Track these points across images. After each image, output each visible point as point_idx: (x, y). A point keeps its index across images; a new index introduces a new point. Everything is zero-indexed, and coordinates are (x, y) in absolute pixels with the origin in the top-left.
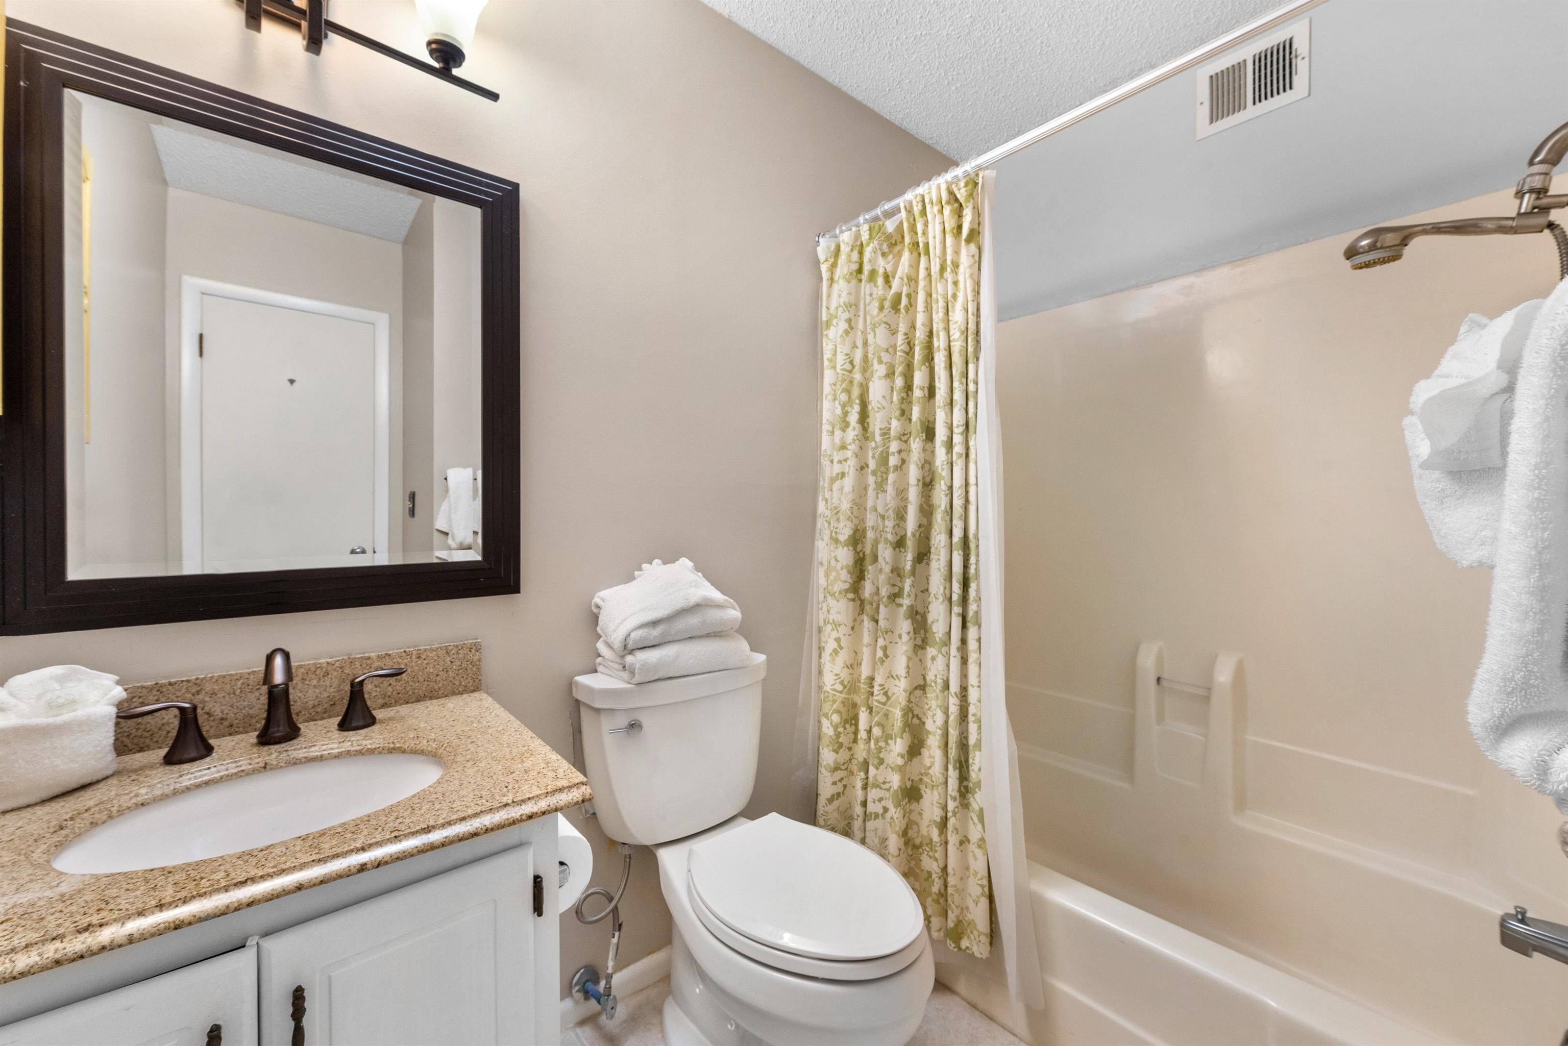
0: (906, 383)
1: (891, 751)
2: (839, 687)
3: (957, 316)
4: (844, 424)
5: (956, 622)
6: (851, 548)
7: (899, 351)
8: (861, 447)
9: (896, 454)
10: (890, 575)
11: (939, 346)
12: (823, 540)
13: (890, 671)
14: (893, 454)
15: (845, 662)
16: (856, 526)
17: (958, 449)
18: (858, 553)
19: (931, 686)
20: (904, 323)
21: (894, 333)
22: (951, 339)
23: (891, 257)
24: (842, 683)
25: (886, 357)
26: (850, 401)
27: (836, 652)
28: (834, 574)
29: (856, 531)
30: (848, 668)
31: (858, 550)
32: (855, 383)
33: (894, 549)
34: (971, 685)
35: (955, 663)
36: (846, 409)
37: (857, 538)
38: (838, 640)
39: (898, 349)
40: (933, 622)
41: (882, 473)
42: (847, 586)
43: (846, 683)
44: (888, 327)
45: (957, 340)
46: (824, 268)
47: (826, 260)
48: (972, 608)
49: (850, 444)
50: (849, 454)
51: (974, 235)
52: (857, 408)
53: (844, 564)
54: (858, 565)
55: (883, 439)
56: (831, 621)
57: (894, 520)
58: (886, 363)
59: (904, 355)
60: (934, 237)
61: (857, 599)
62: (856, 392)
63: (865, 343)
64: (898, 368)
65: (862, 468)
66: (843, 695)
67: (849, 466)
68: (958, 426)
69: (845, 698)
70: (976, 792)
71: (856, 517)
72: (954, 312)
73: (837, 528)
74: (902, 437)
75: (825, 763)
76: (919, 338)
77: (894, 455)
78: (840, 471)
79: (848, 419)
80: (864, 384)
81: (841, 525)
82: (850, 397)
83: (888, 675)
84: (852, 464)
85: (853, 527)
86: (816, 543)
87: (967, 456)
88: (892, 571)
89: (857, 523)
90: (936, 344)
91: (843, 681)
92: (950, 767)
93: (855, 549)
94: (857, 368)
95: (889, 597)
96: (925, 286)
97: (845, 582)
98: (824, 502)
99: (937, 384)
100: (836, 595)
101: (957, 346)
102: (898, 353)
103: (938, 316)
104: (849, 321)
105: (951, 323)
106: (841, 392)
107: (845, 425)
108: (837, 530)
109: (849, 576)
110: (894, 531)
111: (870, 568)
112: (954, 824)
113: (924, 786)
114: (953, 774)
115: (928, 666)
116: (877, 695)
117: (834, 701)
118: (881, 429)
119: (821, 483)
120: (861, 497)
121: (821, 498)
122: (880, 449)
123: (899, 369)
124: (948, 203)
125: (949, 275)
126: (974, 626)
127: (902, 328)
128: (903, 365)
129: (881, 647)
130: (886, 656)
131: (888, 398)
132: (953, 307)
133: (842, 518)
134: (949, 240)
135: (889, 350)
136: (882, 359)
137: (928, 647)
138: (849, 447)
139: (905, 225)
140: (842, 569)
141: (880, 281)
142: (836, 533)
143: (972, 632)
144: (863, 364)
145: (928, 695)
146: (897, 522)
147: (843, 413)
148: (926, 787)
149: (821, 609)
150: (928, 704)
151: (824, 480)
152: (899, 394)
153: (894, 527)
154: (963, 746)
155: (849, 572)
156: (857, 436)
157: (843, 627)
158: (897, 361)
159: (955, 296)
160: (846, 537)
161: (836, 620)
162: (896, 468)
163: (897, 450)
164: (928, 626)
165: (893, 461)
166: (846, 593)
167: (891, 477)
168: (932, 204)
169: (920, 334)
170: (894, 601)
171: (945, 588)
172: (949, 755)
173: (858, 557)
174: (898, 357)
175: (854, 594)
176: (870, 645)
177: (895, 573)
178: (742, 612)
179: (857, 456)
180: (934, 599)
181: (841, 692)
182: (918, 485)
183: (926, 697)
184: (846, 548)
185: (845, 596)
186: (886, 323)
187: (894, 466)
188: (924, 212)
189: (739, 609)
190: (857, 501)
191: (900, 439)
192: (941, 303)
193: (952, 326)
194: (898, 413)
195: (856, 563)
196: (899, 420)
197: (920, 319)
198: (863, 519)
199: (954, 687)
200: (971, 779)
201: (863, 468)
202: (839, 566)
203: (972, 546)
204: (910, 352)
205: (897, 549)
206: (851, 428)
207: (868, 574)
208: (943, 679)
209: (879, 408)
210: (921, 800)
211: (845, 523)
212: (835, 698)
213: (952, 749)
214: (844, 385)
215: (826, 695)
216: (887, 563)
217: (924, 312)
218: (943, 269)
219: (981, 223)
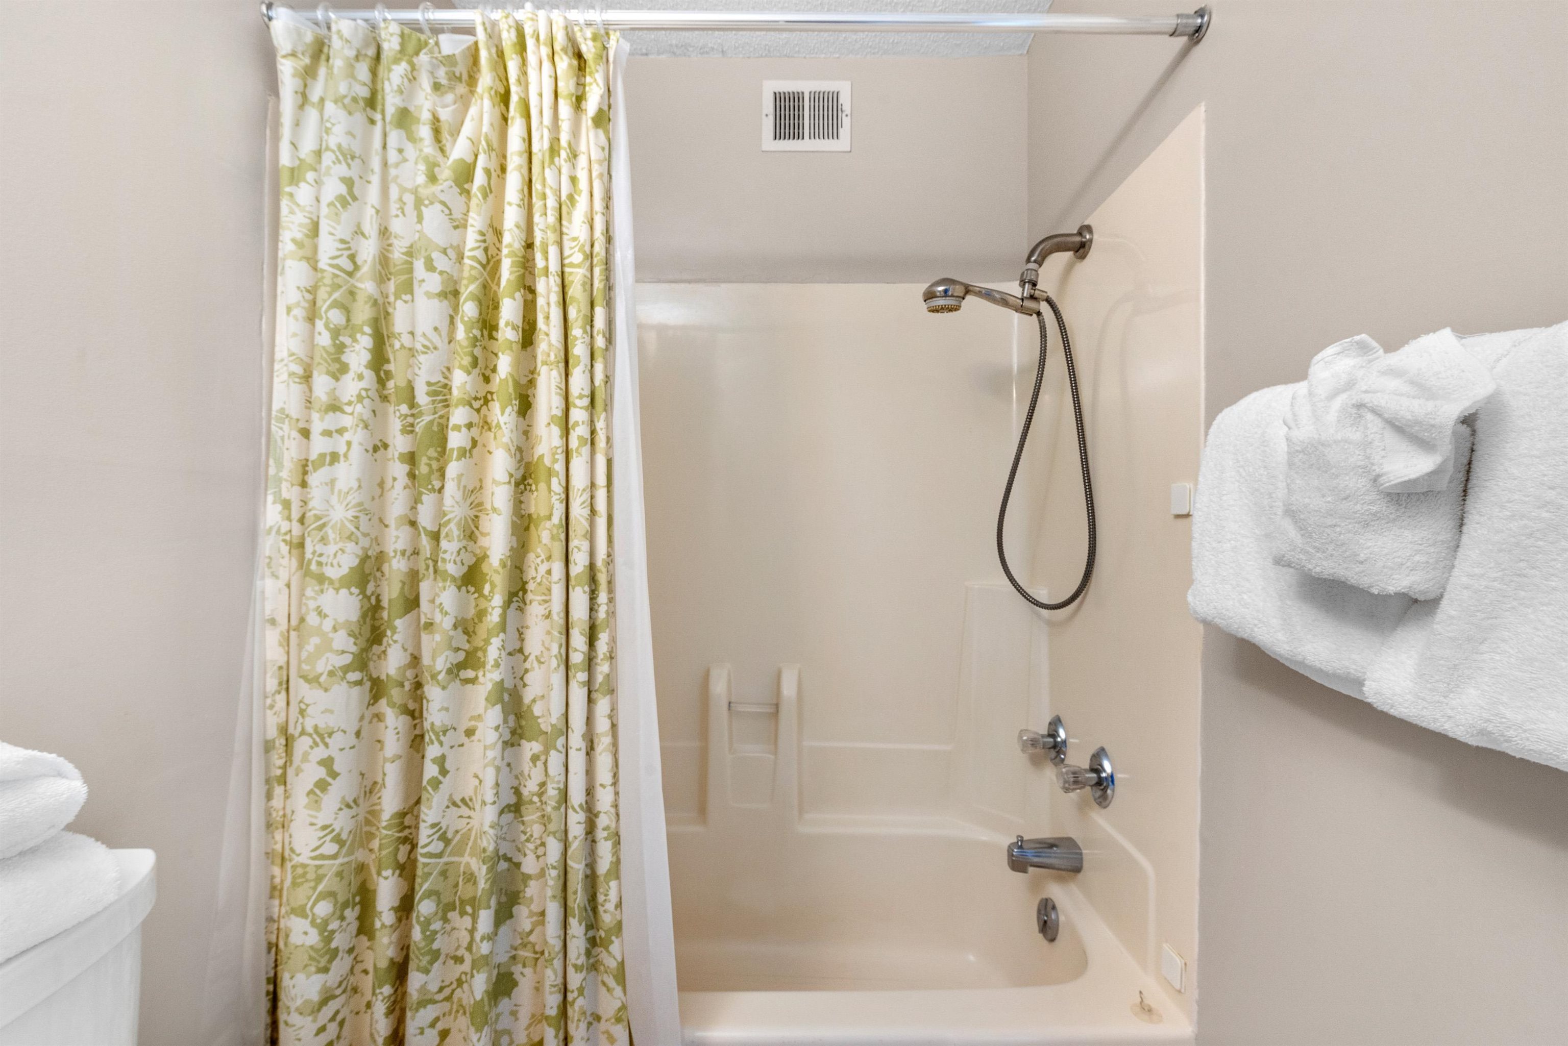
0: (480, 314)
1: (454, 929)
2: (330, 848)
3: (576, 228)
4: (337, 366)
5: (578, 695)
6: (355, 590)
7: (469, 258)
8: (374, 411)
9: (464, 429)
10: (452, 633)
11: (546, 269)
12: (275, 576)
13: (451, 795)
14: (457, 428)
15: (343, 798)
16: (365, 550)
17: (580, 431)
18: (369, 598)
19: (531, 802)
20: (479, 214)
21: (460, 225)
22: (566, 261)
23: (450, 97)
24: (338, 840)
25: (441, 262)
26: (349, 327)
27: (322, 785)
28: (315, 641)
29: (365, 559)
30: (349, 806)
31: (369, 593)
32: (361, 298)
33: (459, 588)
34: (602, 785)
35: (577, 761)
36: (341, 338)
37: (367, 571)
38: (327, 763)
39: (467, 253)
40: (534, 701)
41: (430, 458)
42: (347, 659)
43: (344, 836)
44: (447, 212)
45: (578, 266)
46: (287, 69)
47: (293, 54)
48: (603, 668)
49: (349, 403)
50: (347, 421)
51: (602, 119)
52: (365, 341)
53: (341, 619)
54: (368, 620)
55: (434, 402)
56: (310, 730)
57: (459, 541)
58: (441, 273)
59: (479, 267)
60: (541, 95)
61: (365, 678)
62: (363, 313)
63: (384, 232)
64: (467, 287)
65: (376, 449)
66: (340, 860)
67: (349, 444)
68: (581, 397)
69: (342, 865)
70: (612, 942)
71: (366, 535)
72: (570, 222)
73: (321, 555)
74: (473, 402)
75: (299, 1002)
76: (509, 246)
77: (460, 431)
78: (328, 450)
79: (344, 358)
80: (380, 301)
81: (332, 549)
82: (348, 320)
83: (446, 803)
84: (357, 437)
85: (360, 553)
86: (259, 583)
87: (593, 443)
88: (455, 627)
89: (367, 545)
90: (540, 262)
91: (339, 834)
92: (573, 922)
93: (363, 592)
94: (365, 269)
95: (449, 671)
96: (521, 166)
97: (343, 652)
98: (279, 507)
99: (541, 324)
100: (322, 679)
101: (577, 276)
102: (467, 261)
103: (543, 223)
104: (349, 183)
105: (565, 237)
106: (331, 307)
107: (340, 370)
108: (323, 559)
109: (352, 640)
110: (458, 559)
111: (398, 623)
112: (581, 1007)
113: (520, 966)
114: (576, 928)
115: (526, 773)
116: (423, 847)
117: (319, 879)
118: (429, 384)
119: (272, 471)
120: (373, 499)
121: (270, 498)
122: (427, 418)
123: (469, 289)
124: (564, 50)
125: (563, 162)
126: (605, 696)
127: (476, 221)
128: (477, 283)
129: (434, 761)
130: (444, 772)
131: (444, 332)
132: (569, 213)
133: (331, 535)
134: (565, 109)
135: (449, 251)
136: (435, 264)
137: (523, 742)
138: (348, 409)
139: (484, 55)
140: (335, 629)
141: (425, 132)
142: (320, 564)
143: (602, 706)
144: (378, 267)
145: (525, 819)
146: (464, 543)
147: (335, 345)
148: (524, 966)
149: (272, 707)
150: (524, 833)
151: (280, 465)
152: (468, 330)
153: (459, 553)
154: (591, 879)
155: (351, 634)
156: (367, 390)
157: (338, 736)
158: (466, 274)
159: (571, 197)
160: (345, 570)
161: (321, 725)
162: (463, 453)
163: (467, 422)
164: (525, 708)
165: (456, 440)
166: (345, 673)
167: (453, 469)
168: (538, 39)
169: (511, 239)
170: (457, 675)
171: (561, 646)
172: (570, 903)
173: (367, 606)
174: (466, 269)
175: (361, 671)
176: (400, 757)
177: (460, 629)
178: (87, 779)
179: (366, 427)
180: (536, 664)
181: (334, 857)
182: (509, 482)
183: (523, 823)
184: (344, 591)
185: (343, 678)
186: (443, 203)
187: (459, 448)
188: (521, 46)
189: (76, 773)
190: (366, 506)
191: (471, 406)
192: (551, 202)
193: (567, 244)
194: (467, 361)
195: (364, 616)
196: (469, 373)
197: (512, 217)
198: (376, 539)
199: (577, 796)
200: (601, 924)
201: (379, 447)
202: (327, 625)
203: (602, 578)
204: (491, 265)
205: (464, 588)
206: (351, 375)
207: (394, 633)
208: (559, 789)
209: (424, 346)
210: (515, 990)
211: (340, 545)
212: (320, 872)
213: (575, 893)
214: (336, 295)
215: (300, 871)
216: (446, 613)
217: (519, 206)
218: (554, 150)
219: (612, 107)
